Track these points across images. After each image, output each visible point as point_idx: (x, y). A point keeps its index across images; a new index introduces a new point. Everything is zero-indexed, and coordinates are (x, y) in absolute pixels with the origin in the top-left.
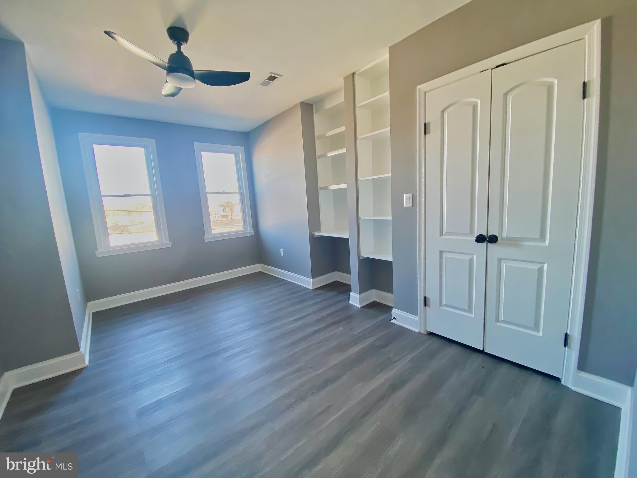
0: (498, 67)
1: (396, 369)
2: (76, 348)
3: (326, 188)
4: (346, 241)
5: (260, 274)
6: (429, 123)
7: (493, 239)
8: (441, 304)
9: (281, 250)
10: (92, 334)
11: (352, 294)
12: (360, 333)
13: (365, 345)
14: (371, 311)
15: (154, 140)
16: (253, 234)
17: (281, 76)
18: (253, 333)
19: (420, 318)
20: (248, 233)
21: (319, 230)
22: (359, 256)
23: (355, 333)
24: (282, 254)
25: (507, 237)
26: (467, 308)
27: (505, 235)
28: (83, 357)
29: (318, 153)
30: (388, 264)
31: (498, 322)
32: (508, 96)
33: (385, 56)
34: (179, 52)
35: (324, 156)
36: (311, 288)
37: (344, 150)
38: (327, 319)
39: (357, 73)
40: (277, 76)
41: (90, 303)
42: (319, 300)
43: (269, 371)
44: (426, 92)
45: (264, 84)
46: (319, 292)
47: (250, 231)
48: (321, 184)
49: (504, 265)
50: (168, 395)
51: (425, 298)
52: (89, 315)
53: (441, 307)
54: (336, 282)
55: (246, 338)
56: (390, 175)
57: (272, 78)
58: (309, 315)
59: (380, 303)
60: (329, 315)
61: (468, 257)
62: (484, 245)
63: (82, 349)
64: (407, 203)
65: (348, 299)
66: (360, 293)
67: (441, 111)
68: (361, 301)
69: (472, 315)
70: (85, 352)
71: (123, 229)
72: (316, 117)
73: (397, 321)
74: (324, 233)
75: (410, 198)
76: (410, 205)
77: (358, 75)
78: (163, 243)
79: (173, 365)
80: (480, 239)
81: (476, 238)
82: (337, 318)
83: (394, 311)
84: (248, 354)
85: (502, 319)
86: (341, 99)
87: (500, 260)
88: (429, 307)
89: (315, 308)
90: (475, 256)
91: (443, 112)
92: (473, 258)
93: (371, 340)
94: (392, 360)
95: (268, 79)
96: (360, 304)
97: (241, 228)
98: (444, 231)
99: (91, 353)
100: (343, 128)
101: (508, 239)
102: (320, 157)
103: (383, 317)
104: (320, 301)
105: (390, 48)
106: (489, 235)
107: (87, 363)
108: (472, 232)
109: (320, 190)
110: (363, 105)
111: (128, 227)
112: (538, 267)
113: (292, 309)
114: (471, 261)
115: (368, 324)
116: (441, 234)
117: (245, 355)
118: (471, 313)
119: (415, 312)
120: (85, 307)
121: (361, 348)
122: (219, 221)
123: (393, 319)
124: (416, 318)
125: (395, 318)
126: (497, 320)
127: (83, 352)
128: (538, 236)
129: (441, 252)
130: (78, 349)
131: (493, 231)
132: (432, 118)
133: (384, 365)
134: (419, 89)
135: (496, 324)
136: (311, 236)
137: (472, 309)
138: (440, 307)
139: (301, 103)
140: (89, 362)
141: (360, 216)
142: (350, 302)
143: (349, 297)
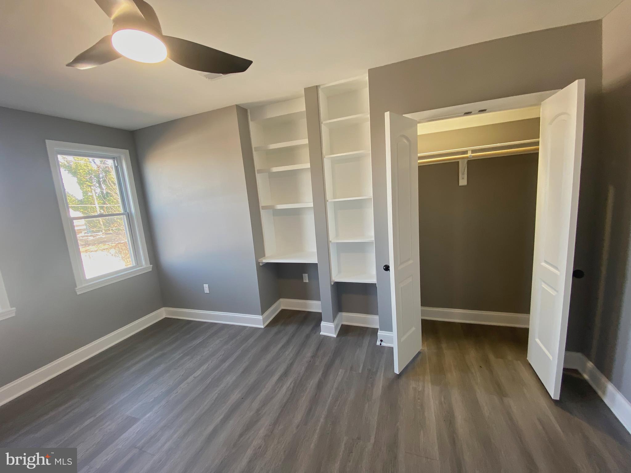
3: (271, 207)
5: (166, 323)
9: (206, 285)
11: (323, 324)
12: (363, 369)
16: (151, 270)
20: (144, 268)
21: (263, 255)
24: (206, 291)
29: (258, 166)
35: (267, 170)
36: (262, 327)
38: (316, 364)
39: (321, 87)
47: (146, 265)
48: (263, 203)
60: (313, 357)
66: (333, 321)
68: (336, 328)
72: (253, 126)
73: (385, 342)
74: (270, 259)
77: (321, 89)
82: (326, 359)
83: (380, 333)
93: (381, 374)
94: (419, 390)
96: (335, 332)
97: (132, 264)
102: (260, 172)
105: (371, 71)
109: (262, 210)
110: (331, 123)
125: (382, 341)
139: (237, 106)
141: (330, 239)
142: (321, 333)
143: (320, 329)
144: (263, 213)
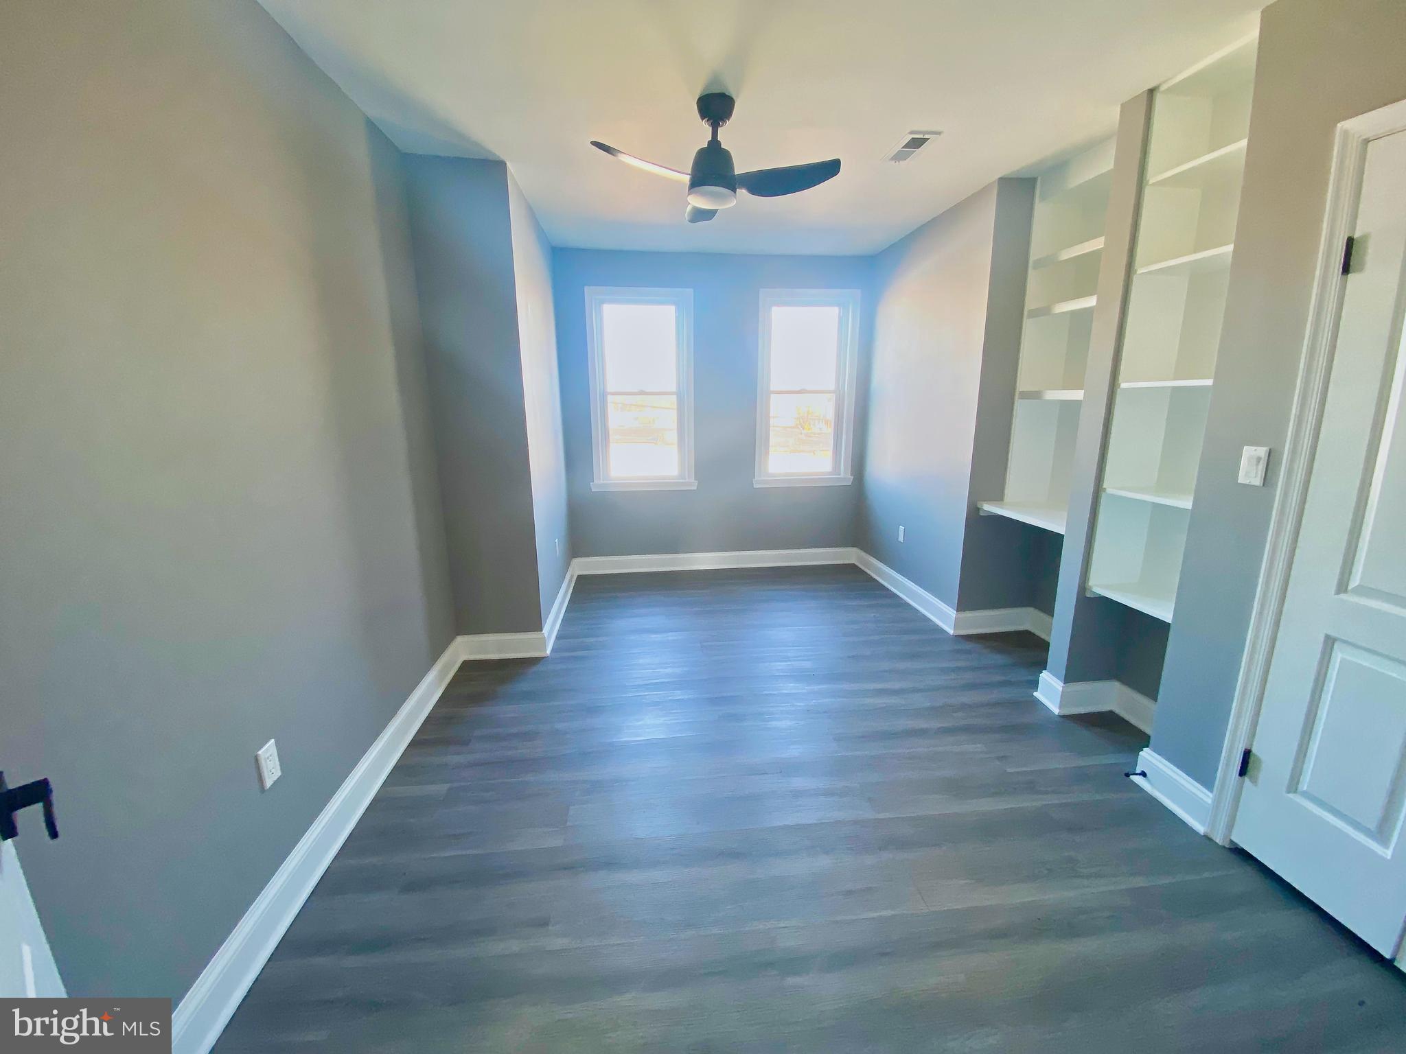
1: (1077, 893)
2: (535, 625)
3: (1035, 395)
4: (1057, 539)
5: (852, 569)
6: (1363, 238)
8: (1293, 786)
9: (902, 528)
11: (1045, 676)
12: (1024, 772)
13: (1025, 804)
14: (1085, 735)
15: (692, 289)
16: (850, 484)
17: (939, 133)
19: (1217, 802)
20: (840, 478)
21: (999, 497)
22: (1083, 587)
23: (1009, 770)
24: (901, 539)
26: (1372, 827)
28: (544, 641)
29: (1031, 303)
30: (1159, 629)
33: (1247, 38)
34: (714, 143)
35: (1045, 311)
36: (952, 631)
37: (1091, 302)
38: (955, 715)
39: (1163, 88)
40: (926, 136)
41: (576, 562)
42: (958, 664)
44: (1366, 142)
45: (899, 157)
46: (969, 646)
47: (845, 476)
48: (1023, 384)
51: (1247, 754)
52: (572, 577)
53: (1291, 796)
54: (1027, 634)
55: (771, 692)
56: (1210, 382)
57: (917, 143)
58: (916, 691)
59: (1127, 722)
60: (963, 707)
63: (545, 629)
64: (1249, 471)
65: (1034, 684)
66: (1068, 679)
68: (1064, 699)
69: (1385, 851)
70: (550, 635)
73: (1149, 782)
74: (1010, 509)
75: (1259, 459)
76: (1258, 481)
77: (1162, 92)
78: (683, 481)
82: (980, 721)
83: (1147, 757)
86: (1106, 163)
88: (1254, 781)
89: (940, 680)
93: (1049, 799)
95: (906, 146)
96: (1060, 708)
97: (829, 469)
98: (1355, 581)
99: (558, 638)
100: (1099, 243)
102: (1035, 314)
103: (1111, 759)
104: (959, 669)
105: (1265, 13)
107: (548, 652)
109: (1019, 398)
110: (1166, 179)
113: (886, 665)
115: (1059, 762)
116: (1344, 587)
118: (1385, 844)
119: (1206, 780)
120: (567, 565)
121: (1006, 806)
123: (1137, 774)
124: (1207, 797)
125: (1144, 774)
127: (546, 635)
129: (1330, 641)
130: (538, 627)
132: (1376, 223)
133: (1049, 870)
134: (1344, 133)
136: (972, 510)
137: (1389, 837)
138: (1289, 792)
139: (1000, 179)
140: (553, 650)
141: (1107, 484)
142: (1035, 694)
143: (1037, 682)
144: (1020, 407)
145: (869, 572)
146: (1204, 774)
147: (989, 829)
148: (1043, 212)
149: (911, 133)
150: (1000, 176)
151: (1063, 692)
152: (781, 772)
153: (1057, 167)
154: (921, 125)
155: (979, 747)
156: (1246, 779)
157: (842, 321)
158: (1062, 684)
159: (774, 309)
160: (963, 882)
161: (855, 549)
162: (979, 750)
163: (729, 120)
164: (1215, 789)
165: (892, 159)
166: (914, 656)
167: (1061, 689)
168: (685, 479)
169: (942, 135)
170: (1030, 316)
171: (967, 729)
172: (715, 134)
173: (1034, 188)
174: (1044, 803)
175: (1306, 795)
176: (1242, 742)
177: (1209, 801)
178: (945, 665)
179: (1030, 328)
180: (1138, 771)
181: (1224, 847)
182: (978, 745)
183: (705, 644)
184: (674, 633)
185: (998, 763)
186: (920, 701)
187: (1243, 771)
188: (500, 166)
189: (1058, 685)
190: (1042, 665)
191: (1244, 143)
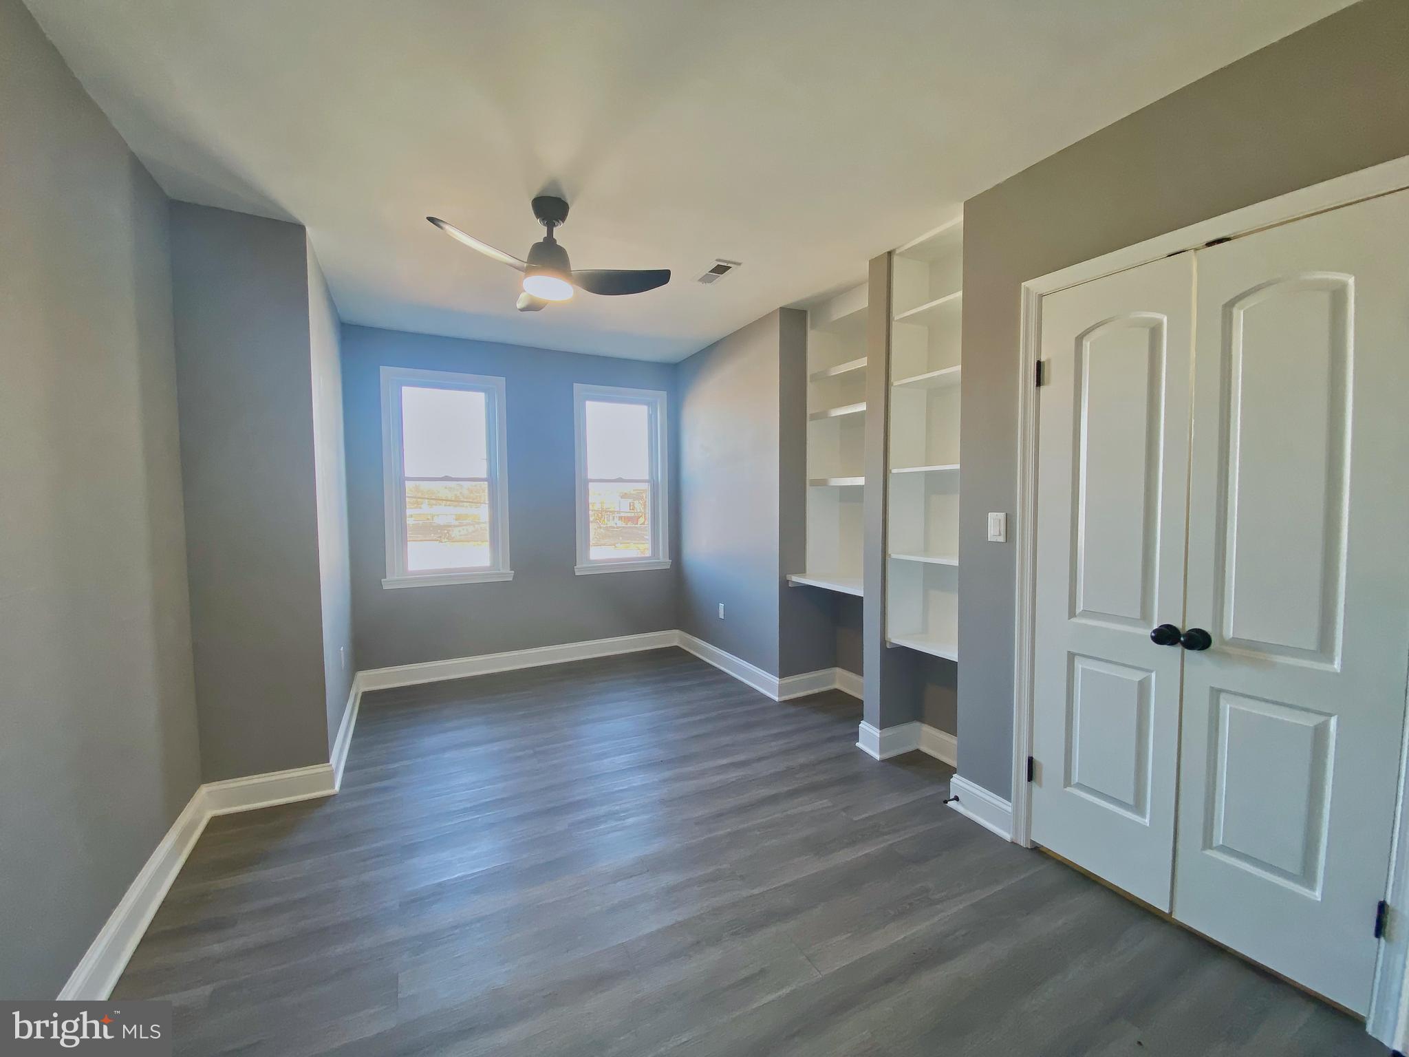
0: (1210, 244)
1: (936, 919)
2: (323, 755)
3: (822, 483)
4: (858, 601)
5: (674, 653)
6: (1049, 361)
7: (1198, 641)
8: (1068, 780)
9: (722, 605)
10: (354, 736)
11: (864, 726)
12: (867, 818)
13: (873, 849)
14: (904, 774)
15: (504, 378)
16: (668, 567)
17: (739, 264)
18: (638, 780)
19: (1016, 809)
20: (660, 563)
21: (802, 570)
22: (883, 641)
23: (855, 819)
24: (722, 616)
25: (1233, 638)
26: (1130, 800)
27: (1229, 632)
28: (332, 775)
29: (811, 409)
30: (948, 668)
31: (1211, 848)
32: (1235, 310)
33: (956, 220)
34: (550, 238)
35: (823, 415)
36: (777, 699)
37: (862, 407)
38: (797, 776)
39: (897, 252)
40: (729, 265)
41: (361, 675)
42: (789, 728)
43: (653, 866)
44: (1041, 296)
45: (705, 279)
46: (792, 710)
47: (663, 560)
48: (811, 474)
49: (1226, 707)
50: (458, 877)
51: (1031, 761)
52: (356, 695)
53: (1069, 789)
54: (836, 692)
55: (621, 788)
56: (957, 466)
57: (721, 269)
58: (760, 759)
59: (930, 756)
60: (803, 767)
61: (1138, 676)
62: (1176, 650)
63: (333, 760)
64: (994, 531)
65: (855, 736)
66: (883, 726)
67: (1076, 338)
68: (883, 746)
69: (1143, 820)
70: (337, 767)
71: (440, 533)
72: (813, 337)
73: (963, 805)
74: (813, 578)
75: (1001, 522)
76: (1002, 539)
77: (897, 255)
78: (497, 571)
79: (478, 818)
80: (1166, 635)
81: (1154, 631)
82: (821, 778)
83: (957, 781)
84: (619, 823)
85: (1221, 843)
86: (861, 301)
87: (1216, 693)
88: (1040, 785)
89: (776, 746)
90: (1153, 675)
91: (1079, 340)
92: (1148, 679)
93: (890, 840)
94: (932, 897)
95: (713, 271)
96: (882, 751)
97: (648, 553)
98: (1080, 607)
99: (346, 769)
100: (863, 362)
101: (1236, 642)
102: (814, 417)
103: (930, 791)
104: (792, 732)
105: (967, 204)
106: (1188, 628)
107: (337, 788)
108: (1146, 616)
109: (809, 486)
110: (906, 317)
111: (450, 528)
112: (1316, 724)
113: (726, 740)
114: (1143, 687)
115: (892, 802)
116: (1072, 614)
117: (614, 823)
118: (1142, 813)
119: (1004, 792)
120: (352, 680)
121: (860, 854)
122: (618, 528)
123: (952, 800)
124: (1007, 806)
125: (957, 799)
126: (1208, 843)
127: (334, 766)
128: (1311, 644)
129: (1071, 657)
130: (325, 758)
131: (1198, 620)
132: (1055, 352)
133: (910, 904)
134: (1028, 289)
135: (1204, 852)
136: (784, 583)
137: (1144, 805)
138: (1065, 787)
139: (782, 309)
140: (342, 787)
141: (890, 551)
142: (858, 744)
143: (857, 734)
144: (811, 493)
145: (692, 652)
146: (1001, 787)
147: (851, 880)
148: (814, 339)
149: (717, 260)
150: (782, 304)
151: (880, 738)
152: (648, 871)
153: (823, 303)
154: (726, 256)
155: (825, 802)
156: (1033, 783)
157: (652, 418)
158: (878, 731)
159: (588, 403)
160: (844, 937)
161: (677, 631)
162: (826, 805)
163: (563, 222)
164: (1012, 799)
165: (700, 280)
166: (748, 726)
167: (878, 735)
168: (499, 570)
169: (742, 266)
170: (811, 420)
171: (813, 788)
172: (550, 232)
173: (805, 319)
174: (890, 842)
175: (1080, 786)
176: (1025, 753)
177: (1010, 809)
178: (775, 731)
179: (812, 429)
180: (952, 797)
181: (1027, 848)
182: (825, 801)
183: (538, 749)
184: (498, 743)
185: (844, 814)
186: (765, 769)
187: (1030, 777)
188: (300, 229)
189: (876, 732)
190: (860, 717)
191: (960, 294)
